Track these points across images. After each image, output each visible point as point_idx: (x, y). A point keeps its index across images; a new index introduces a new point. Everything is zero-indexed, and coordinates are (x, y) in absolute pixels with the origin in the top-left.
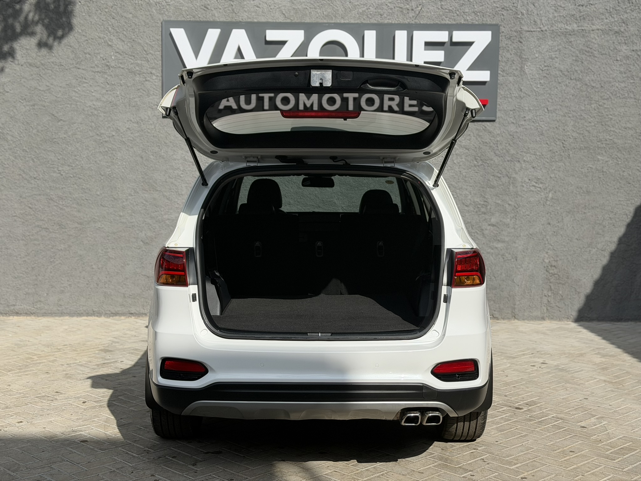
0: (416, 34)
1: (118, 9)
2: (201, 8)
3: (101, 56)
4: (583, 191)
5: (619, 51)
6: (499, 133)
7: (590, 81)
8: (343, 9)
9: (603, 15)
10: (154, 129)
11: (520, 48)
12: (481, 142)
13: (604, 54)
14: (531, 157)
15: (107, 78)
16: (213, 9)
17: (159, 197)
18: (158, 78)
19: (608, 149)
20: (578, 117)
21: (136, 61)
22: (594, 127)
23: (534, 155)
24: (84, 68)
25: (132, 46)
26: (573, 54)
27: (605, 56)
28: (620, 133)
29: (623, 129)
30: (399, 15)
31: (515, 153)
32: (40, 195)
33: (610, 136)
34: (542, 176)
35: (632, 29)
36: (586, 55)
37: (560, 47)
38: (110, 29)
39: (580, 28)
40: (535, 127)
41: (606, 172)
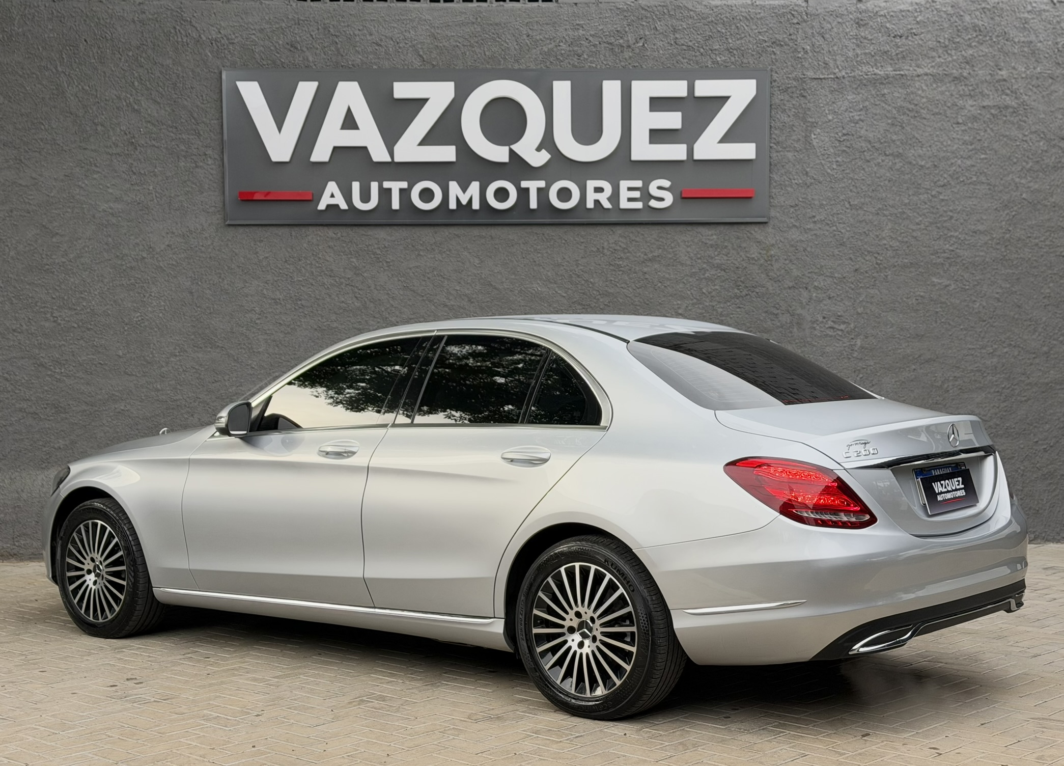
0: (636, 85)
1: (150, 51)
2: (285, 48)
3: (122, 128)
4: (910, 334)
5: (963, 109)
6: (774, 242)
7: (915, 157)
8: (516, 47)
9: (934, 51)
10: (211, 247)
11: (803, 106)
12: (745, 258)
13: (937, 114)
14: (825, 280)
15: (132, 164)
16: (305, 49)
17: (221, 357)
18: (217, 163)
19: (947, 265)
20: (898, 215)
21: (180, 136)
22: (925, 232)
23: (832, 277)
24: (93, 148)
25: (174, 111)
26: (887, 115)
27: (939, 116)
28: (965, 239)
29: (971, 234)
30: (607, 56)
31: (800, 275)
32: (22, 358)
33: (951, 246)
34: (844, 312)
35: (979, 72)
36: (908, 115)
37: (867, 103)
38: (136, 84)
39: (898, 73)
40: (831, 233)
41: (944, 303)
